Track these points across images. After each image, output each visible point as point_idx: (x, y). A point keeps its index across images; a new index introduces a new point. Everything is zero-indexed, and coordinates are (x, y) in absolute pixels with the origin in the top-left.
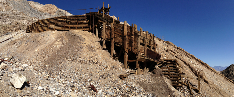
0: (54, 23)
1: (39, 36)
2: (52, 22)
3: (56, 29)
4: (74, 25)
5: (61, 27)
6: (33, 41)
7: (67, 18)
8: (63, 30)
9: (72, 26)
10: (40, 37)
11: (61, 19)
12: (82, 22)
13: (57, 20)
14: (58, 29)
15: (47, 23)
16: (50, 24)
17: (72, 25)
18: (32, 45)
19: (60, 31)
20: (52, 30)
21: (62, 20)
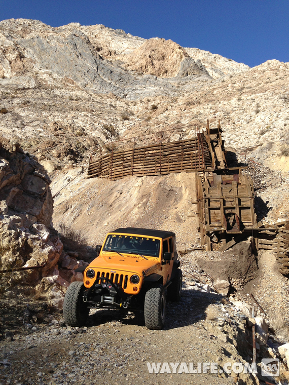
0: (142, 159)
1: (113, 191)
2: (138, 158)
3: (146, 172)
4: (178, 163)
5: (154, 167)
6: (101, 205)
7: (165, 147)
8: (159, 173)
9: (174, 163)
10: (115, 195)
11: (153, 150)
12: (190, 154)
13: (147, 153)
14: (148, 171)
15: (128, 158)
16: (134, 161)
17: (172, 162)
18: (100, 213)
19: (153, 175)
20: (139, 175)
21: (155, 151)
